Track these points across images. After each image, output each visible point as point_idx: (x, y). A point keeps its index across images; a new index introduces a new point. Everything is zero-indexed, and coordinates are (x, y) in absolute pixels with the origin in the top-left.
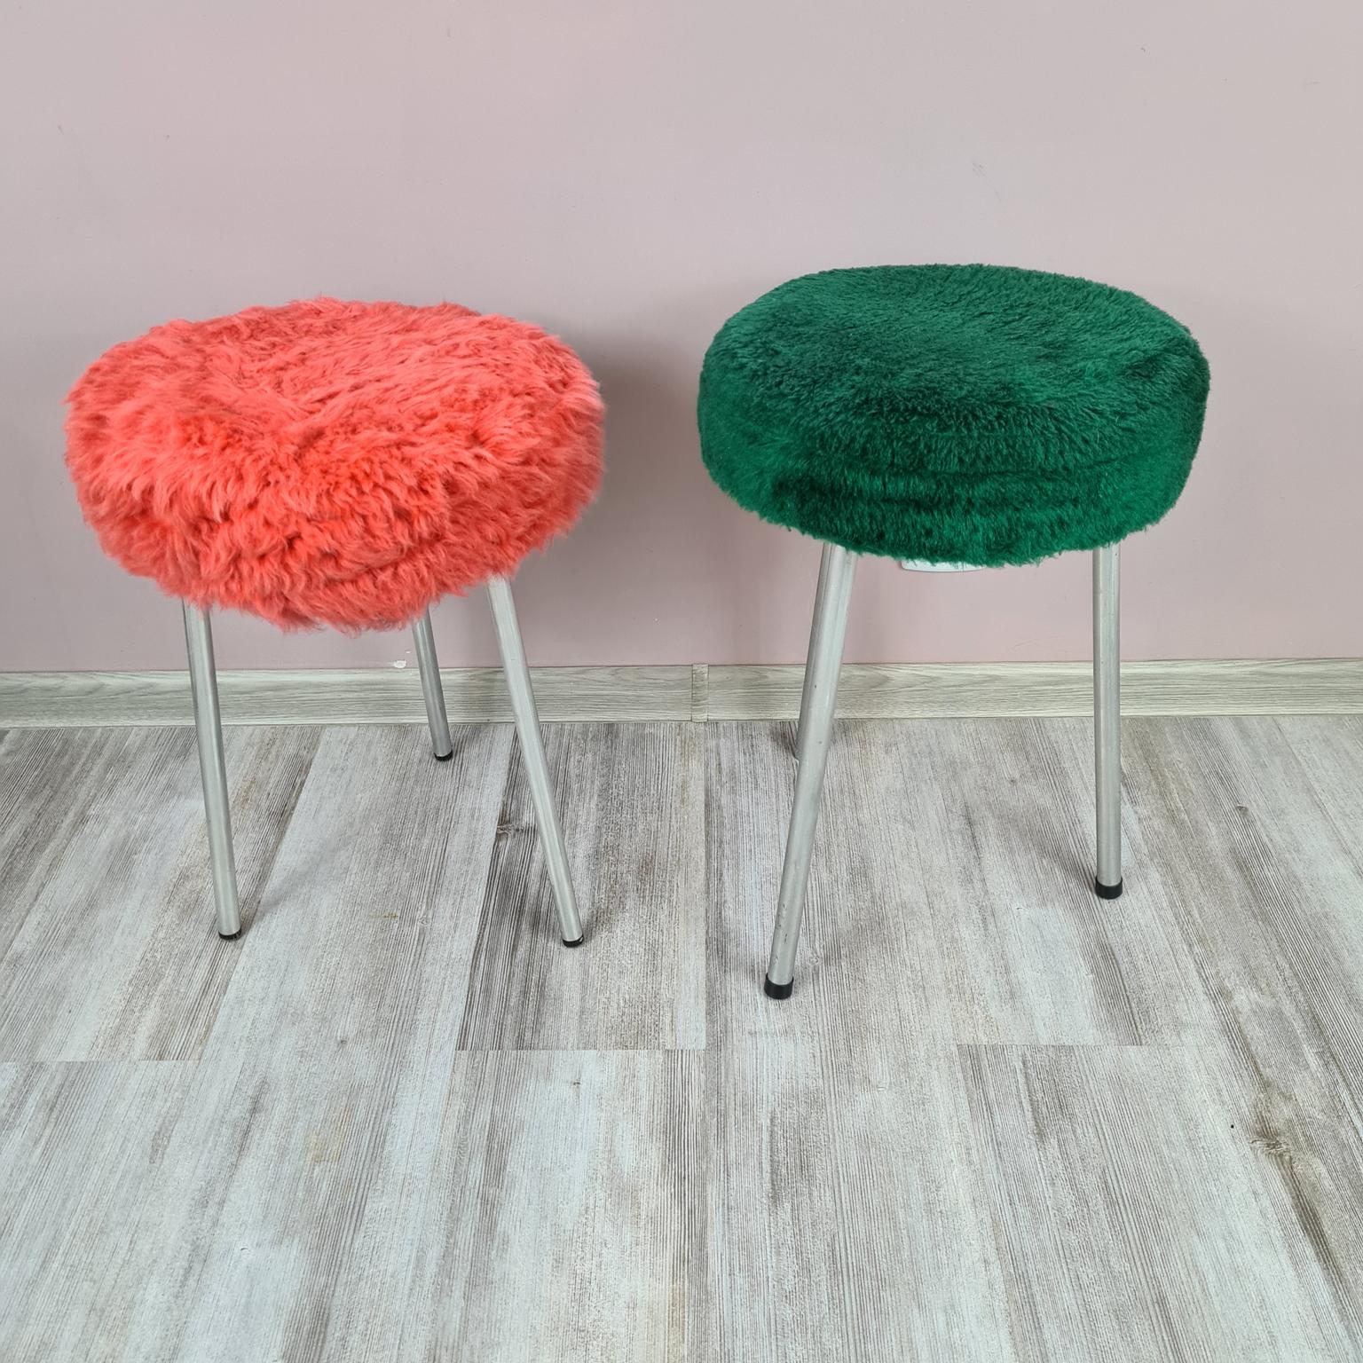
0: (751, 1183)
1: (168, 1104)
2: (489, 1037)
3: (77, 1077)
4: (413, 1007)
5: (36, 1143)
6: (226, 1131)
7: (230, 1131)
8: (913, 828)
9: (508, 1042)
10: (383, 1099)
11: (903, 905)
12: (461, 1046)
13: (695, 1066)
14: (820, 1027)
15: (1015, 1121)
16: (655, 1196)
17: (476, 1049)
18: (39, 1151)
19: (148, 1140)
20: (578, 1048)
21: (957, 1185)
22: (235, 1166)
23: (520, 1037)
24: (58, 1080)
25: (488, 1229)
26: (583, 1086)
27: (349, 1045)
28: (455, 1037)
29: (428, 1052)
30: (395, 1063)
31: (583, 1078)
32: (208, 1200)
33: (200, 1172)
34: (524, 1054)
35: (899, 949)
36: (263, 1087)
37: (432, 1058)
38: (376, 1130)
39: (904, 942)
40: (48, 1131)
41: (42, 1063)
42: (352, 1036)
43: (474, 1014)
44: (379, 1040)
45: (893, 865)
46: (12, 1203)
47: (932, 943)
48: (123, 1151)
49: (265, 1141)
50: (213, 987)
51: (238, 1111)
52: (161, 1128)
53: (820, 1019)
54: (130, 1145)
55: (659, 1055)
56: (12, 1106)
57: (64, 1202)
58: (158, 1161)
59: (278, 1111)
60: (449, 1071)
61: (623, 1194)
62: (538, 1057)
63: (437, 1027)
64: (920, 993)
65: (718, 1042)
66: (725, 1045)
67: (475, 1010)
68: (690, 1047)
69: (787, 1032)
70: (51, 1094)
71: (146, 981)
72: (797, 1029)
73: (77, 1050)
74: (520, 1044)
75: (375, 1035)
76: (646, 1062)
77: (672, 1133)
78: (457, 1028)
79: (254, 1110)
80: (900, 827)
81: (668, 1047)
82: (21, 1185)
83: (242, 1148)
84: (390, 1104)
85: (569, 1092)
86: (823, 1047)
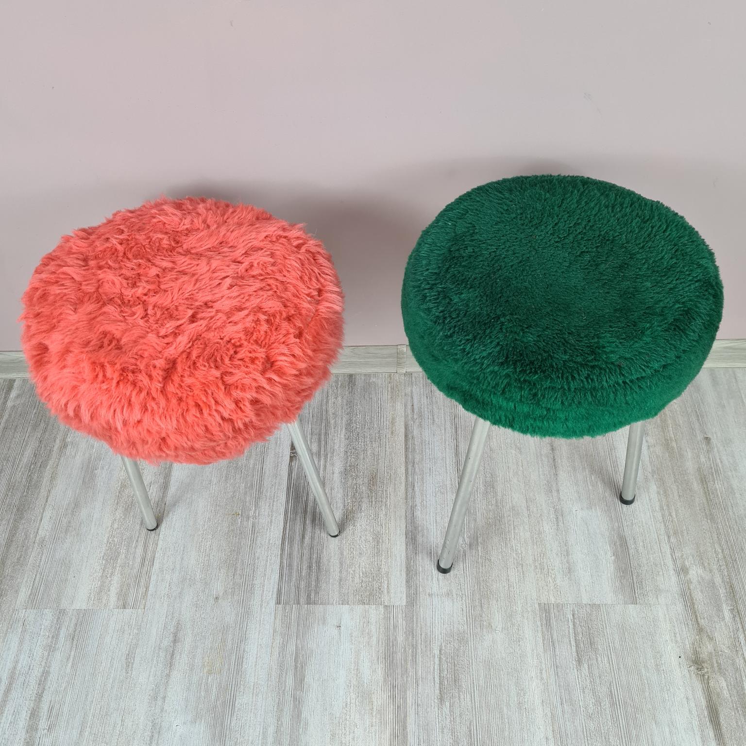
0: (429, 690)
1: (131, 637)
2: (292, 596)
3: (84, 618)
4: (252, 575)
5: (68, 659)
6: (162, 654)
7: (164, 654)
8: (521, 452)
9: (302, 600)
10: (240, 635)
11: (513, 508)
12: (278, 602)
13: (400, 616)
14: (466, 591)
15: (566, 652)
16: (380, 698)
17: (286, 603)
18: (70, 665)
19: (124, 658)
20: (339, 604)
21: (534, 691)
22: (168, 675)
23: (309, 596)
24: (74, 621)
25: (297, 715)
26: (342, 628)
27: (220, 601)
28: (275, 596)
29: (261, 606)
30: (245, 613)
31: (342, 623)
32: (157, 696)
33: (151, 678)
34: (311, 607)
35: (510, 538)
36: (178, 627)
37: (263, 609)
38: (238, 654)
39: (513, 534)
40: (73, 653)
41: (65, 610)
42: (221, 594)
43: (284, 581)
44: (236, 598)
45: (508, 480)
46: (61, 696)
47: (528, 534)
48: (112, 666)
49: (182, 661)
50: (147, 561)
51: (166, 643)
52: (129, 652)
53: (466, 585)
54: (115, 662)
55: (381, 609)
56: (53, 637)
57: (87, 696)
58: (130, 672)
59: (187, 641)
60: (273, 617)
61: (365, 696)
62: (319, 609)
63: (265, 590)
64: (520, 569)
65: (412, 600)
66: (416, 603)
67: (284, 578)
68: (397, 604)
69: (449, 594)
70: (71, 630)
71: (111, 557)
72: (454, 591)
73: (81, 604)
74: (309, 602)
75: (233, 594)
76: (375, 613)
77: (389, 658)
78: (276, 590)
79: (175, 641)
80: (514, 452)
81: (386, 604)
82: (64, 685)
83: (171, 665)
84: (243, 639)
85: (335, 631)
86: (467, 604)
